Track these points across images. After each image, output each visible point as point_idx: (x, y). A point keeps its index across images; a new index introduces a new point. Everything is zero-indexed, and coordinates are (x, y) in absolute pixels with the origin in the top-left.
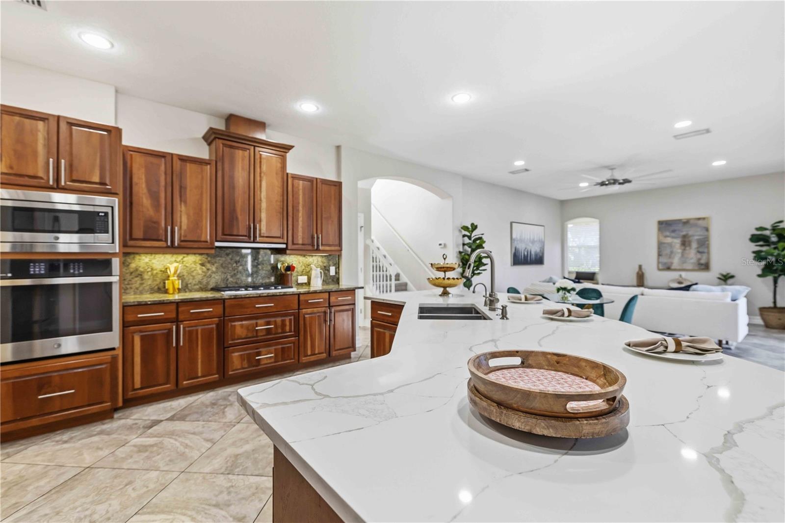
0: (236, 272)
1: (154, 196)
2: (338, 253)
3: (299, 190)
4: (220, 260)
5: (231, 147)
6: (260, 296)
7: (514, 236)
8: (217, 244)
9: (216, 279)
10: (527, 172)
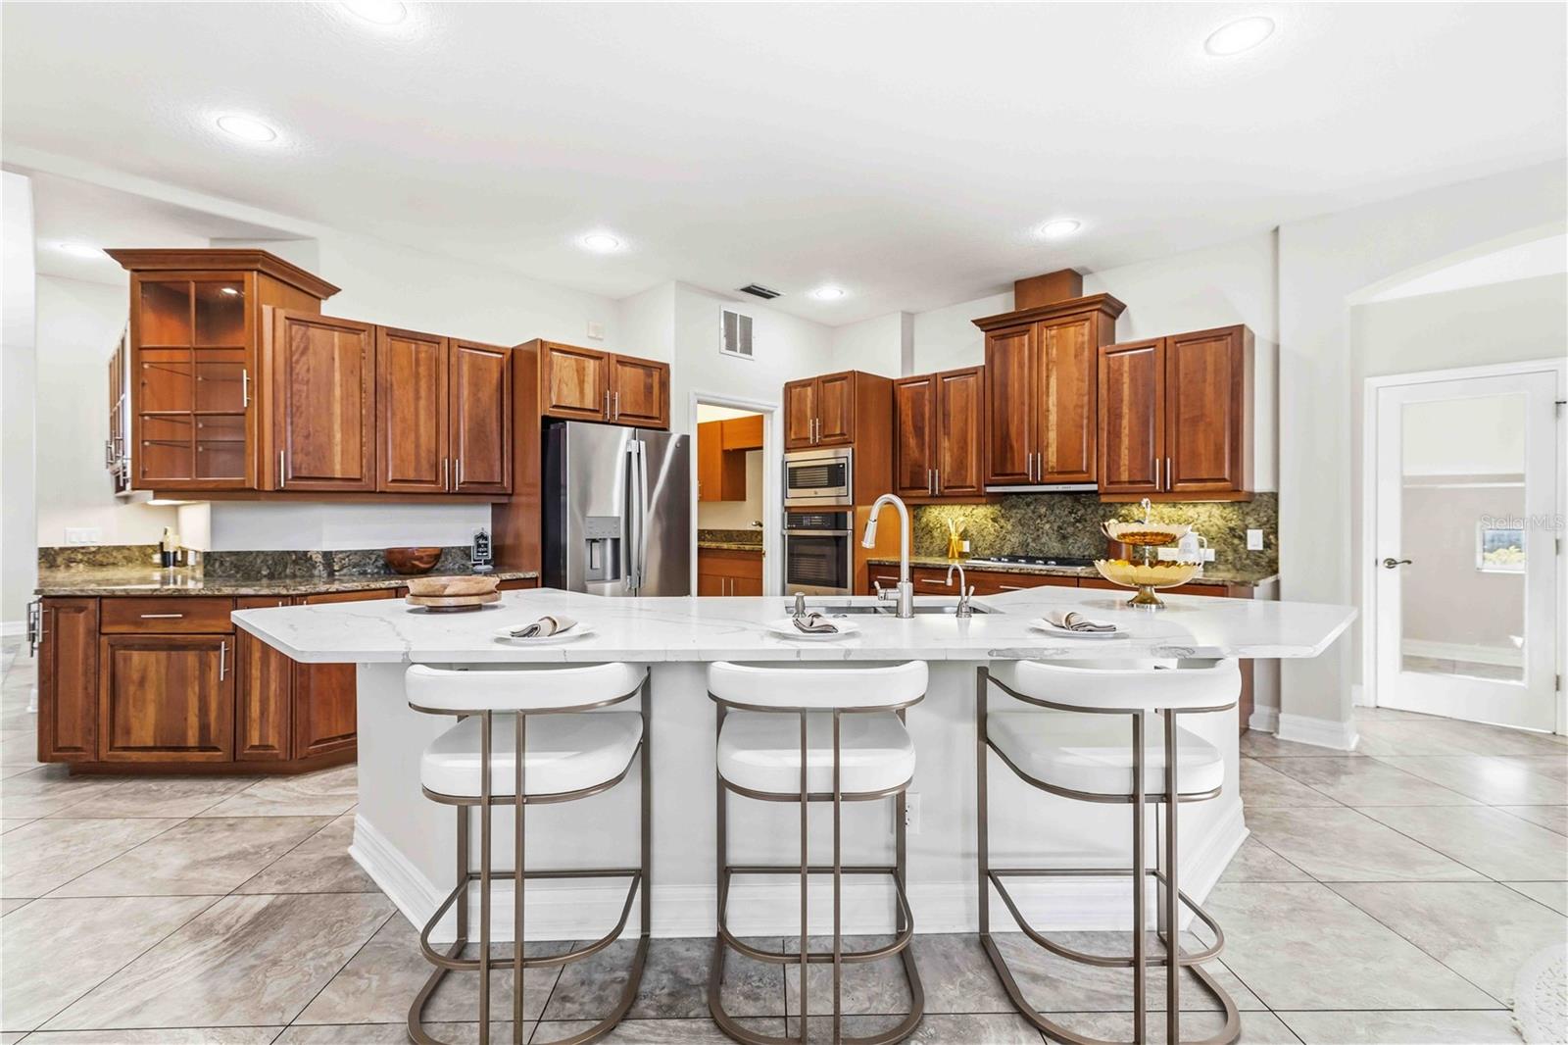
0: (1040, 533)
3: (1122, 375)
4: (1016, 514)
6: (1008, 572)
8: (990, 489)
9: (1013, 541)
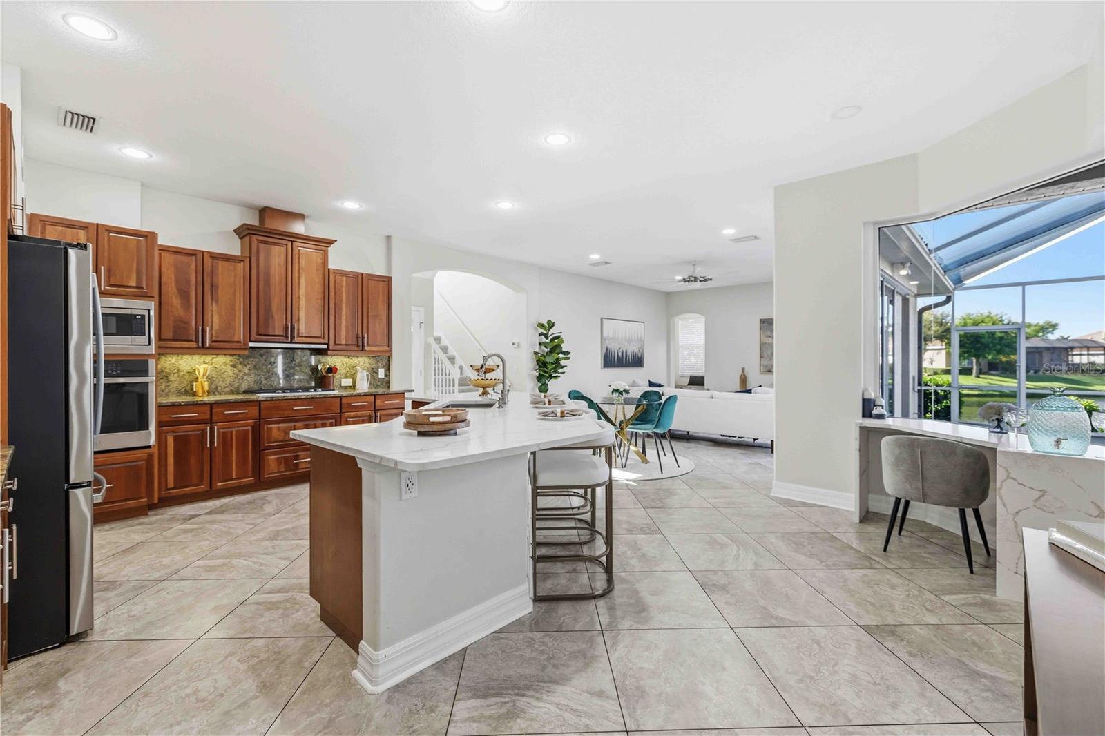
0: (270, 374)
1: (184, 295)
2: (388, 354)
3: (342, 287)
4: (252, 362)
5: (266, 243)
6: (298, 399)
7: (605, 334)
8: (251, 344)
9: (249, 381)
10: (607, 265)
